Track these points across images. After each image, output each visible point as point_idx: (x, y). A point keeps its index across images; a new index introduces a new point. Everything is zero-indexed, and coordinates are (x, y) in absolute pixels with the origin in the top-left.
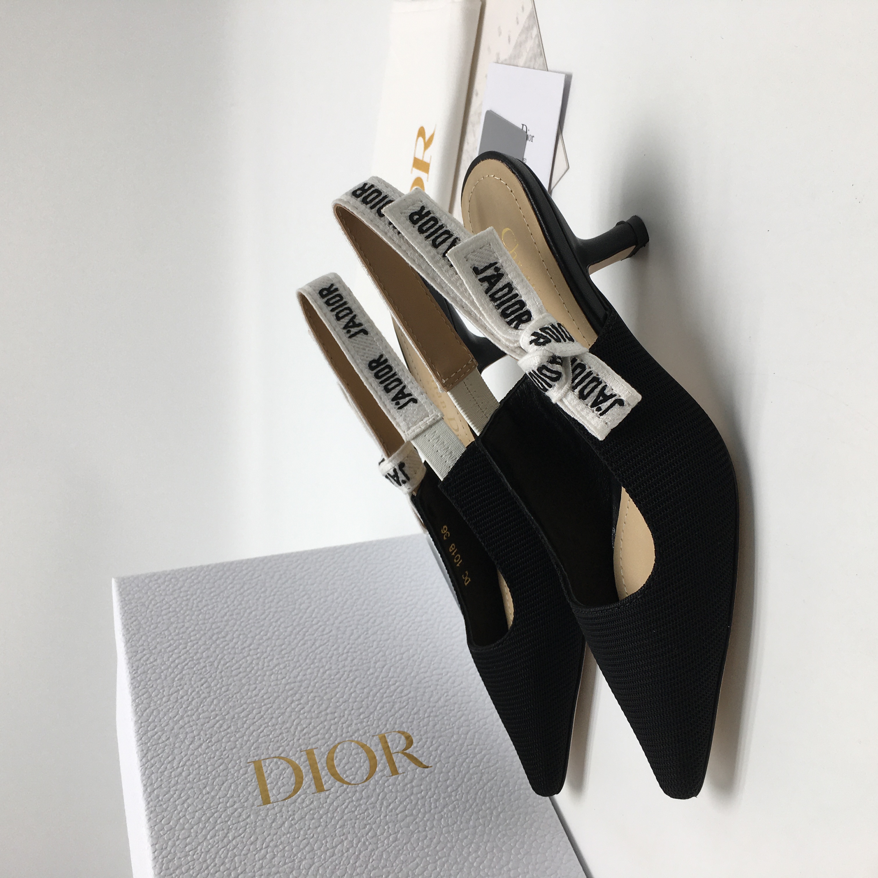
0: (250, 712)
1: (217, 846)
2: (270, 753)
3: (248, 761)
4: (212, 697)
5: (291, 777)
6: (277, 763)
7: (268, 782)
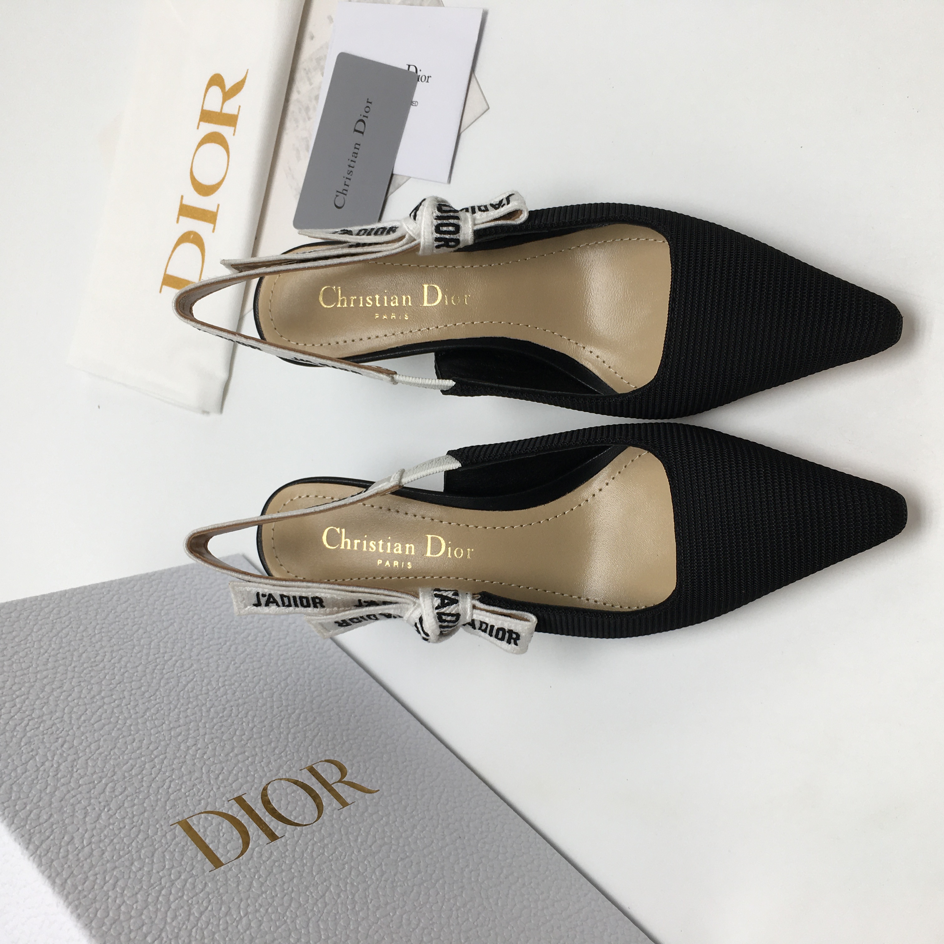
2: (192, 809)
3: (171, 822)
4: (83, 758)
5: (232, 832)
6: (206, 819)
7: (207, 841)
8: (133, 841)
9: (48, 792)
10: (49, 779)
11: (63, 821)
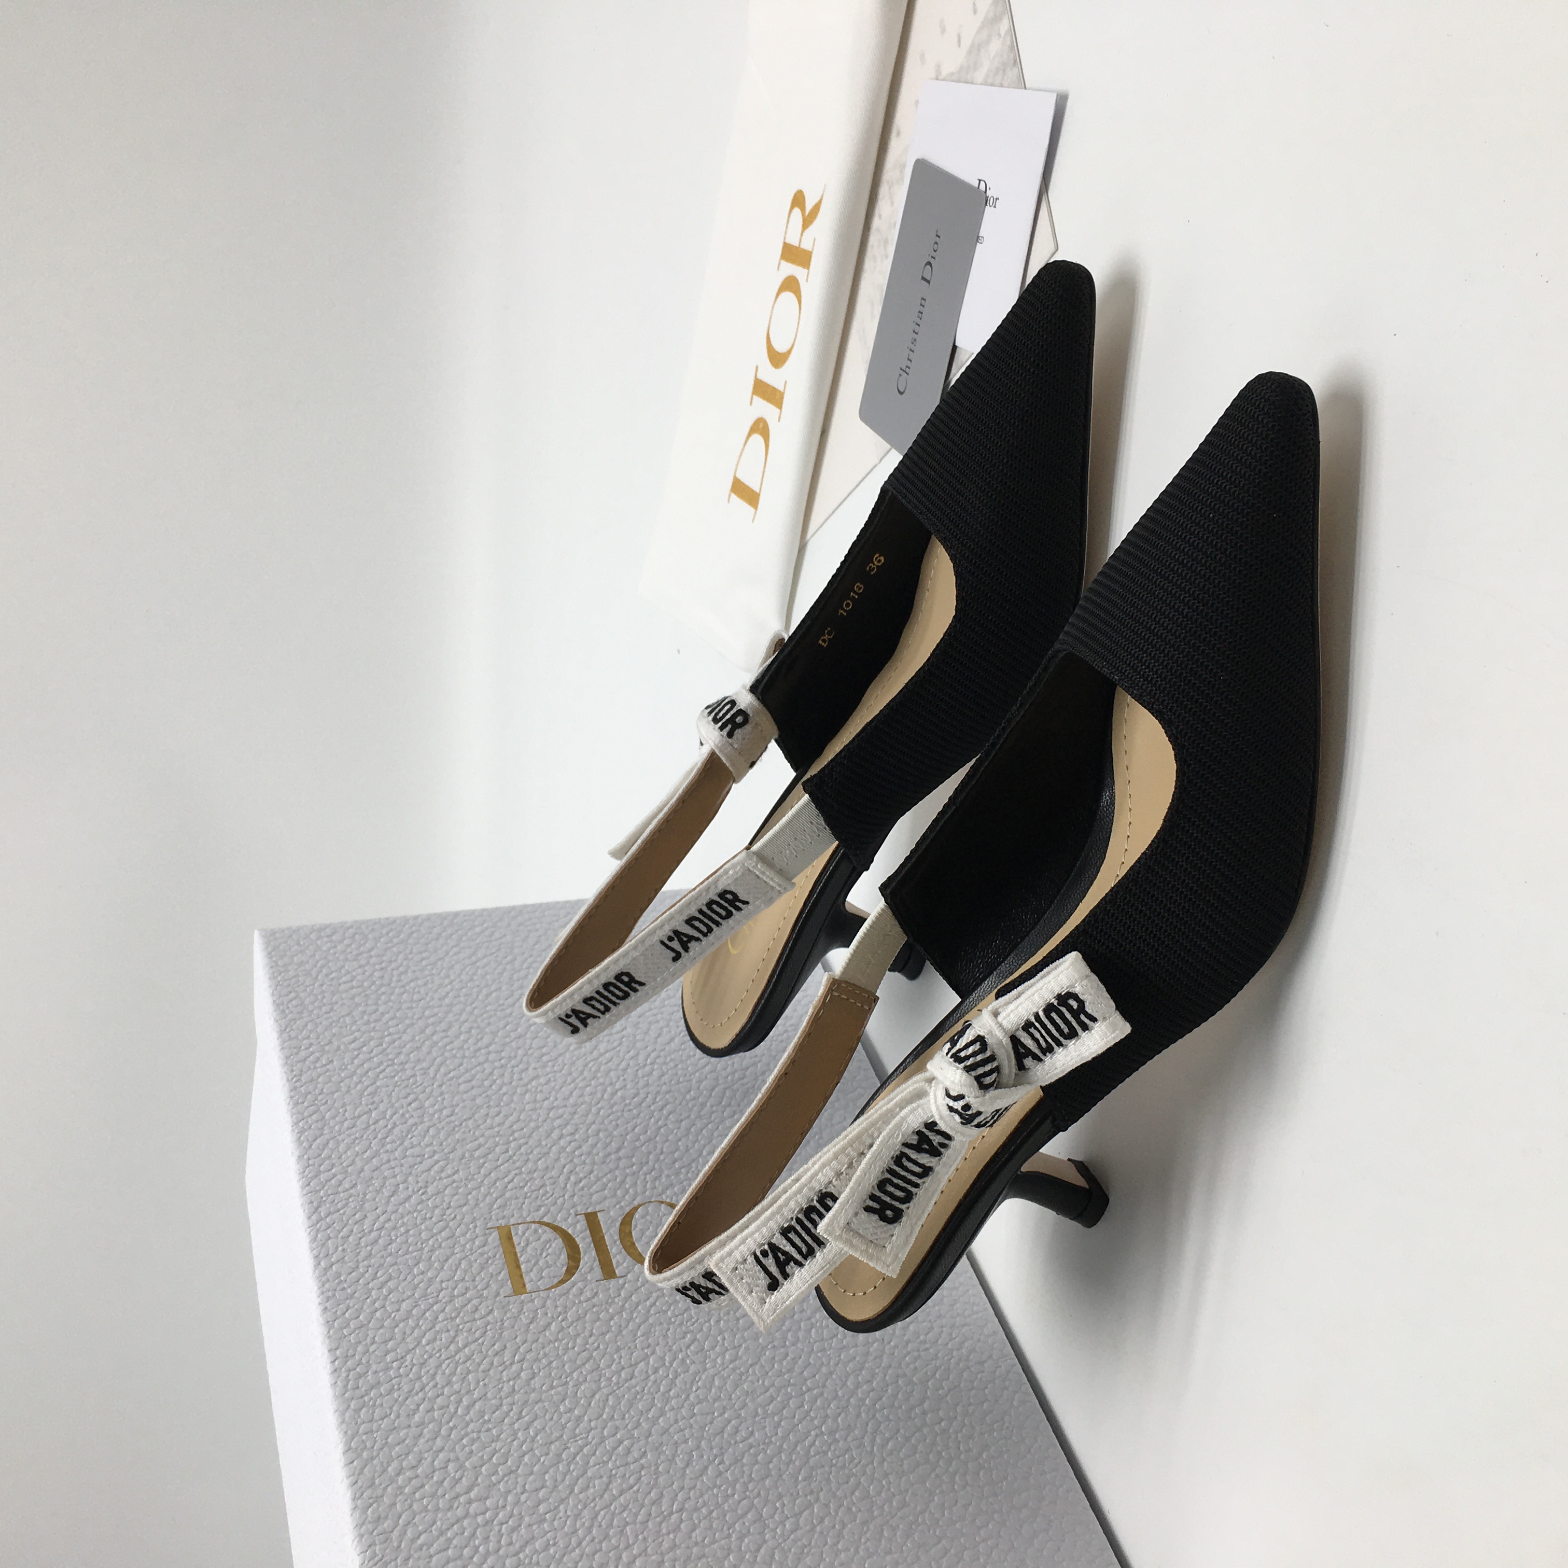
0: (491, 1151)
1: (438, 1355)
2: (524, 1216)
3: (489, 1225)
4: (427, 1124)
5: (560, 1254)
6: (536, 1231)
7: (522, 1259)
8: (432, 1237)
9: (365, 1157)
10: (374, 1142)
11: (365, 1194)
